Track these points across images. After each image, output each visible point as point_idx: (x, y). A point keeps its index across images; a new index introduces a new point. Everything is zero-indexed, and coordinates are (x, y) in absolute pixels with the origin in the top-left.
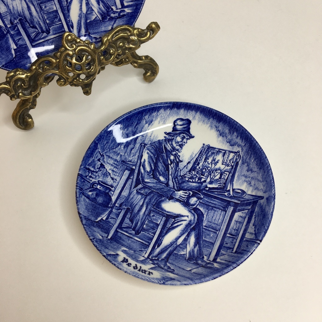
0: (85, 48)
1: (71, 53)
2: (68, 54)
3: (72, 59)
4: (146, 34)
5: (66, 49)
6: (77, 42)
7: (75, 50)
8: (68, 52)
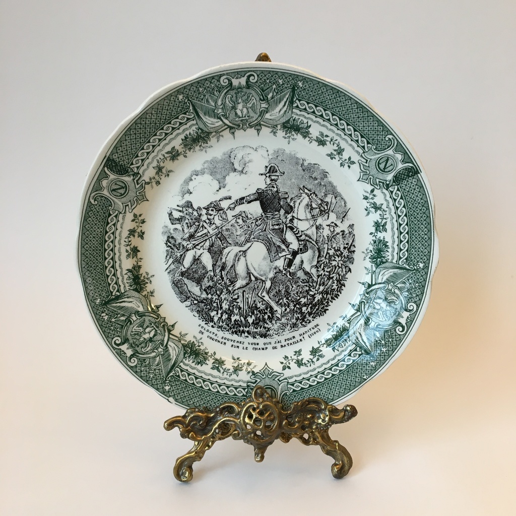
0: (271, 404)
1: (256, 406)
2: (253, 406)
3: (254, 412)
4: (340, 414)
7: (261, 403)
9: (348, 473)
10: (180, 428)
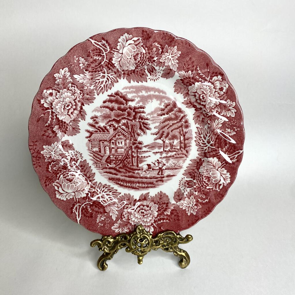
5: (137, 233)
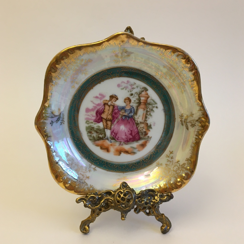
0: (130, 191)
1: (122, 191)
2: (121, 191)
3: (121, 194)
4: (164, 197)
6: (127, 187)
7: (125, 190)
8: (121, 190)
9: (169, 230)
10: (84, 202)
